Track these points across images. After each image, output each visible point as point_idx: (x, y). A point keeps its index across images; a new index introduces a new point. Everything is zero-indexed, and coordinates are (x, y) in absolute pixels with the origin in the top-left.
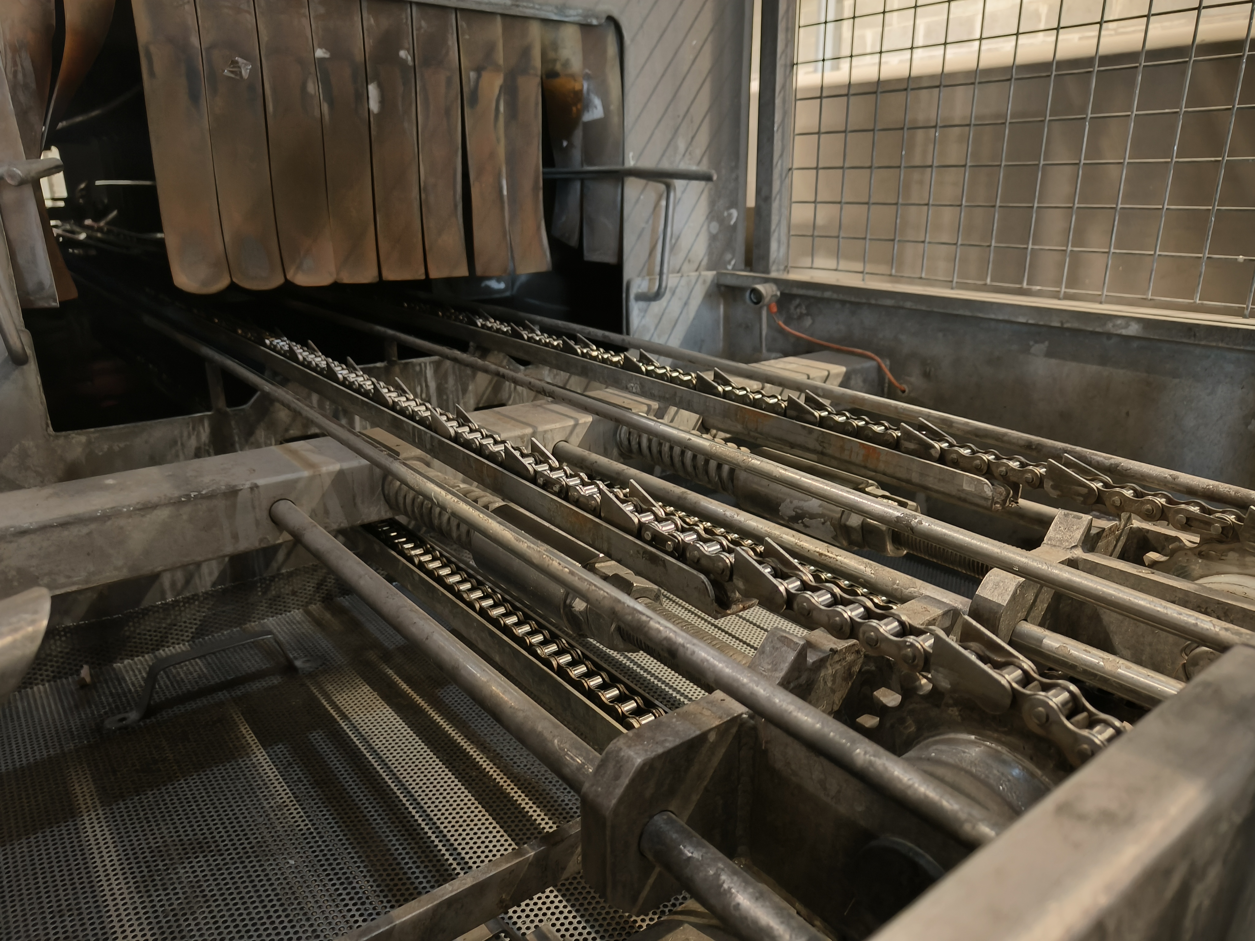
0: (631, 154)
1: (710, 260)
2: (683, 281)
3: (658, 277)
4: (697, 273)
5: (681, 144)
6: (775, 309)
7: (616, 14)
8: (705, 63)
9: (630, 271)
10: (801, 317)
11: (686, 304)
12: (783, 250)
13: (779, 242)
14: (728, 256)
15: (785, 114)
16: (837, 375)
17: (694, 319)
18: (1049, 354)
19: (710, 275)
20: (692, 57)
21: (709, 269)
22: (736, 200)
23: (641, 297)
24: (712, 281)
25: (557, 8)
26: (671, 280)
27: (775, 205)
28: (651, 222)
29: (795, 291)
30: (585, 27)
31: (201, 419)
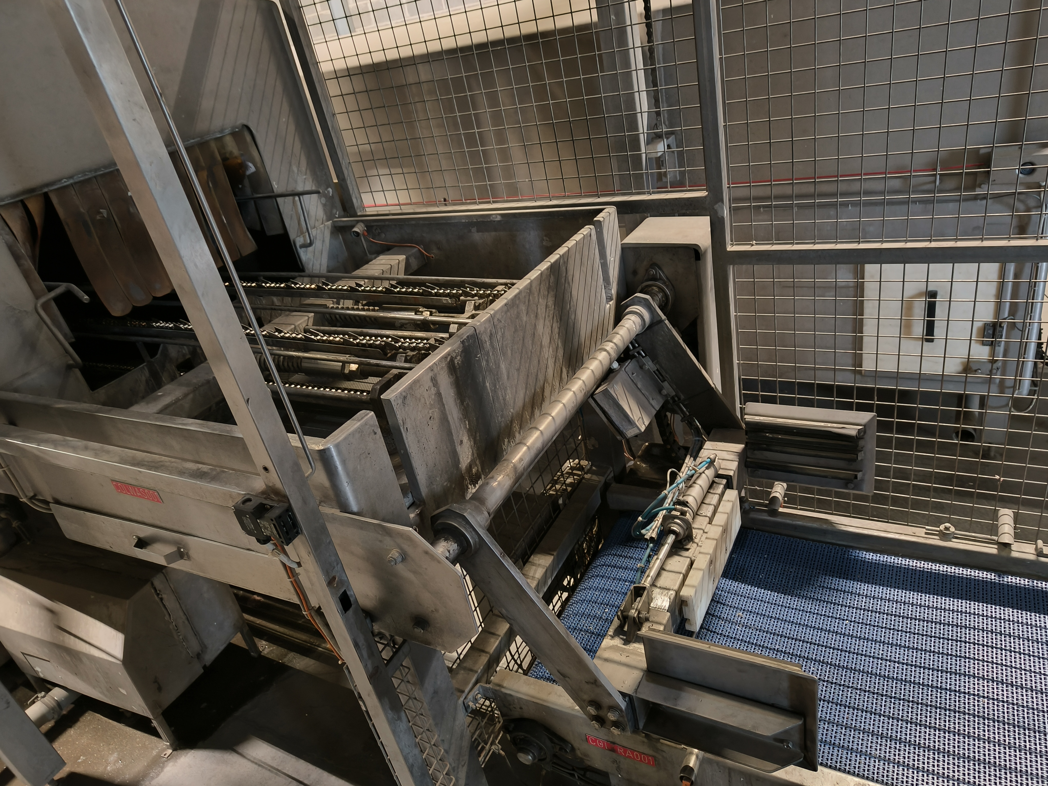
0: (274, 183)
1: (326, 216)
2: (318, 232)
3: (307, 233)
4: (323, 225)
5: (295, 169)
6: (366, 234)
7: (245, 122)
8: (292, 127)
9: (292, 235)
10: (379, 234)
11: (323, 241)
12: (359, 201)
13: (356, 198)
14: (334, 211)
15: (338, 138)
16: (403, 260)
17: (330, 246)
18: (478, 232)
19: (329, 223)
20: (285, 127)
21: (328, 220)
22: (329, 183)
23: (302, 246)
24: (332, 226)
25: (219, 132)
26: (313, 232)
27: (348, 182)
28: (294, 210)
29: (372, 224)
30: (234, 134)
31: (143, 367)
